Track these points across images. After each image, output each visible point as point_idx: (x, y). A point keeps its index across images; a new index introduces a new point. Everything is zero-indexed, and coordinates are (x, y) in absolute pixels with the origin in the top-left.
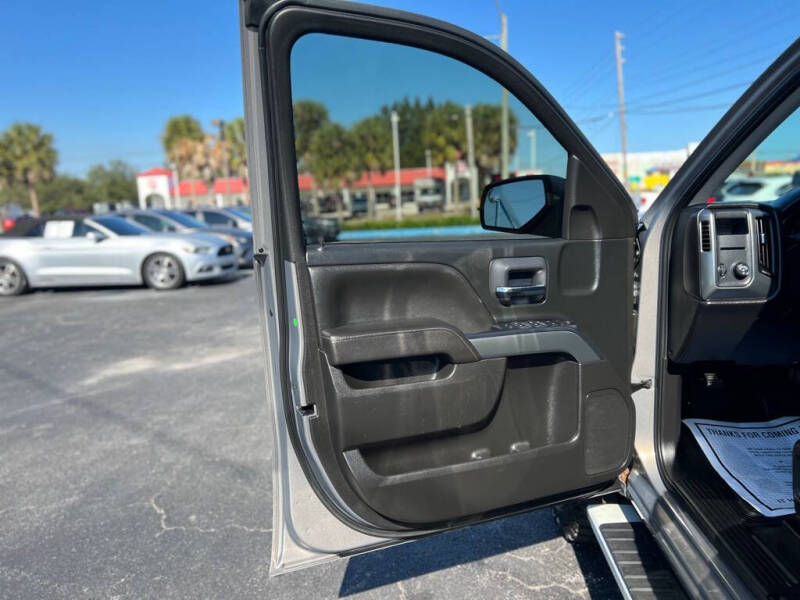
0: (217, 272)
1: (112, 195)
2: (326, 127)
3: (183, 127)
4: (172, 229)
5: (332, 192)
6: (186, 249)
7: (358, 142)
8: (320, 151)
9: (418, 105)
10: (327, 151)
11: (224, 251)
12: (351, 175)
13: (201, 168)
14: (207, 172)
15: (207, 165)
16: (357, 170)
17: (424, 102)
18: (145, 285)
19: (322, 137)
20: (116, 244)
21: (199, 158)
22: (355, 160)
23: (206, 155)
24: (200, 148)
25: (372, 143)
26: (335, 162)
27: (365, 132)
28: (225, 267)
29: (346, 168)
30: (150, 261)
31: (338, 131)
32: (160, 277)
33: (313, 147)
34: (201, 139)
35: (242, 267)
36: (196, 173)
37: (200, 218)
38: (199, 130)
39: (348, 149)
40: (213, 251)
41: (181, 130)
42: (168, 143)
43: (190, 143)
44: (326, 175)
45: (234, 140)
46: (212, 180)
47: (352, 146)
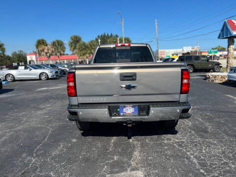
0: (55, 77)
1: (19, 60)
2: (81, 42)
3: (41, 42)
4: (44, 68)
5: (83, 60)
6: (49, 72)
7: (89, 47)
8: (79, 49)
9: (108, 35)
10: (81, 49)
11: (56, 72)
12: (88, 55)
13: (46, 53)
14: (48, 54)
15: (48, 52)
16: (89, 54)
17: (110, 35)
18: (40, 79)
19: (80, 45)
20: (34, 71)
21: (46, 51)
22: (89, 51)
23: (48, 50)
24: (46, 48)
25: (93, 47)
26: (83, 52)
27: (91, 44)
28: (57, 76)
29: (86, 53)
30: (41, 74)
31: (84, 44)
32: (43, 77)
33: (77, 48)
34: (47, 45)
35: (60, 77)
36: (45, 55)
37: (49, 66)
38: (46, 43)
39: (87, 48)
40: (54, 72)
41: (41, 43)
42: (37, 47)
43: (43, 47)
44: (81, 55)
45: (56, 46)
46: (50, 56)
47: (88, 48)
